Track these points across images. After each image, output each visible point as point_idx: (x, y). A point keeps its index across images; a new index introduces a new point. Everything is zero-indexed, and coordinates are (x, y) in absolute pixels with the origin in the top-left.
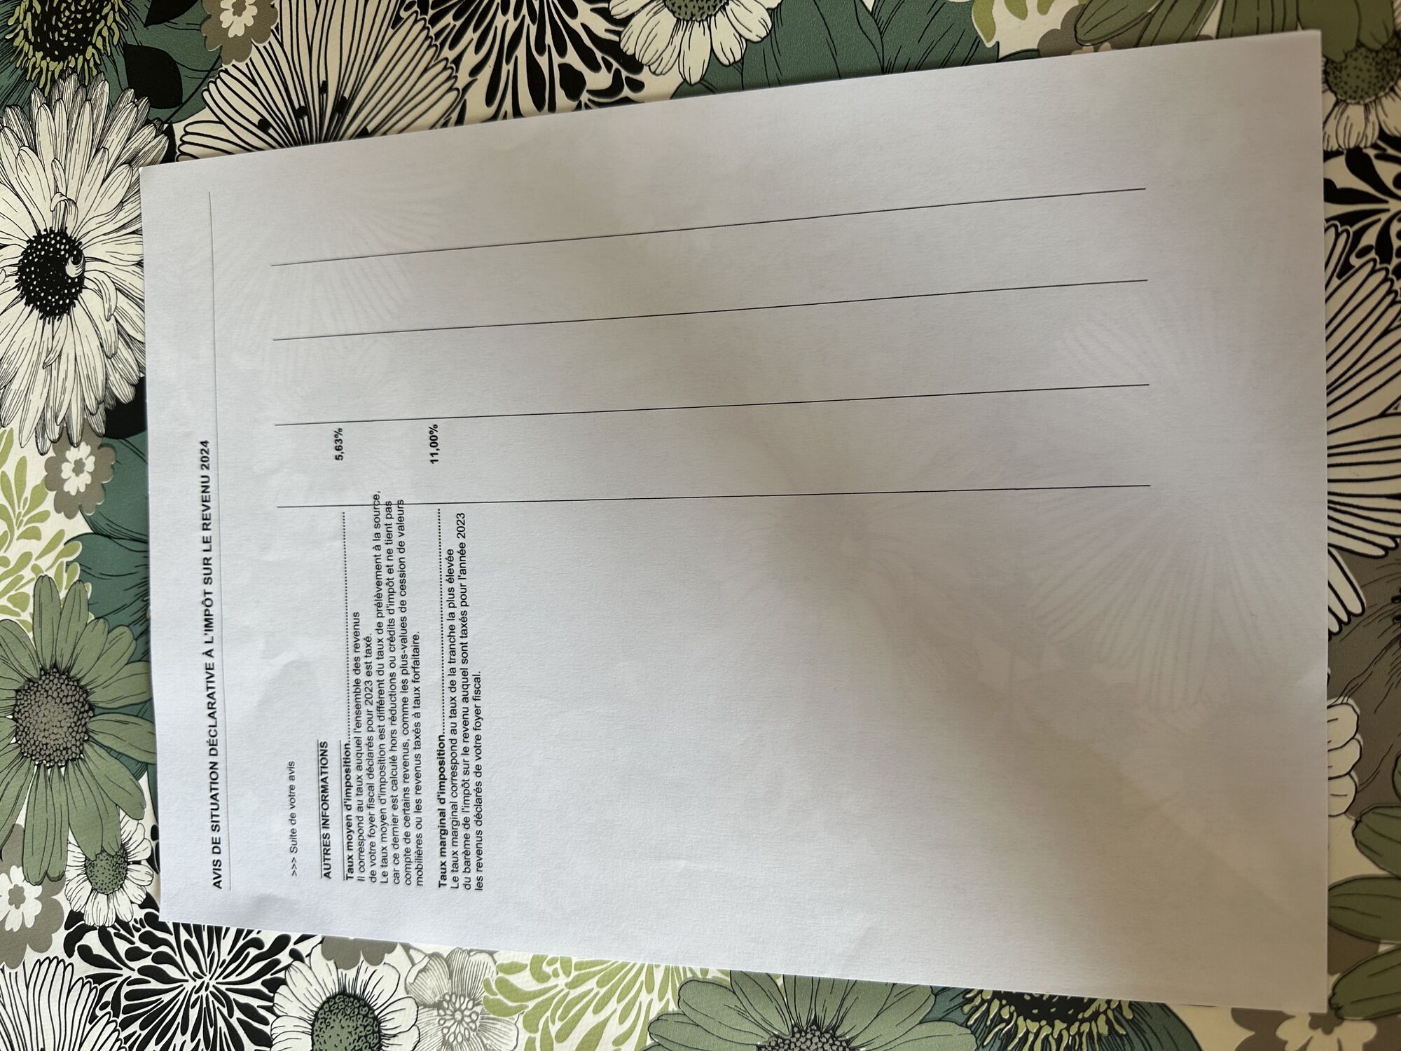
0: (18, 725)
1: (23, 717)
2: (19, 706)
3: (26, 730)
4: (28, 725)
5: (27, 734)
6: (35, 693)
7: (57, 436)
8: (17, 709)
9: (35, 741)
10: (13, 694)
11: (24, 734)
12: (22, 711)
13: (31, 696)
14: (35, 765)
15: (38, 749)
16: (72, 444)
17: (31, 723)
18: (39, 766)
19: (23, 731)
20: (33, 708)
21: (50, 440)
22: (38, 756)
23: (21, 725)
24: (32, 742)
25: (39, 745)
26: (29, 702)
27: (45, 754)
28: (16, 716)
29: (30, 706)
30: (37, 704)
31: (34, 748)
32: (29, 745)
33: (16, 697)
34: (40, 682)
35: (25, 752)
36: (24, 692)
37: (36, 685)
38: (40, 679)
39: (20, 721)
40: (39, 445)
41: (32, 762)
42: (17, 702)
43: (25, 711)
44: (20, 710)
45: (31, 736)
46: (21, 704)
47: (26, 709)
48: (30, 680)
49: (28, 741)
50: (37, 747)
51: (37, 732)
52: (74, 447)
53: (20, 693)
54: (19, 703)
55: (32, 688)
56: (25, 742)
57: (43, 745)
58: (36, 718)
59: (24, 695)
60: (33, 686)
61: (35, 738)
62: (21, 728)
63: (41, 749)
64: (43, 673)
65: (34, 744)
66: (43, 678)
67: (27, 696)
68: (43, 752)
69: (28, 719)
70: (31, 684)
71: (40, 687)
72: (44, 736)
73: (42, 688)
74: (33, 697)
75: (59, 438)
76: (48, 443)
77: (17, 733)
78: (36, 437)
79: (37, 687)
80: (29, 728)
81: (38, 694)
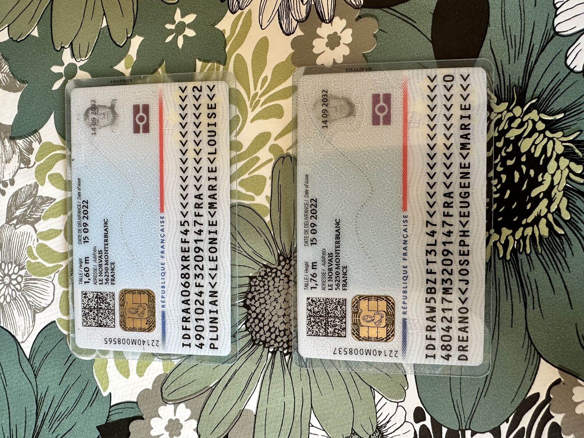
0: (250, 312)
1: (257, 304)
2: (252, 293)
3: (260, 316)
4: (263, 311)
5: (260, 320)
6: (273, 279)
7: (304, 15)
8: (250, 296)
9: (270, 328)
10: (247, 281)
11: (257, 321)
12: (257, 298)
13: (269, 282)
14: (269, 352)
15: (273, 336)
16: (323, 20)
17: (266, 310)
18: (274, 353)
19: (256, 317)
20: (271, 294)
21: (297, 20)
22: (272, 342)
23: (254, 312)
24: (266, 328)
25: (274, 332)
26: (266, 287)
27: (282, 341)
28: (248, 302)
29: (267, 292)
30: (276, 290)
31: (268, 334)
32: (262, 332)
33: (250, 284)
34: (280, 268)
35: (256, 339)
36: (260, 279)
37: (274, 270)
38: (279, 265)
39: (253, 308)
40: (284, 26)
41: (266, 350)
42: (251, 289)
43: (260, 298)
44: (253, 297)
45: (266, 322)
46: (255, 291)
47: (262, 295)
48: (266, 266)
49: (260, 328)
50: (272, 333)
51: (274, 319)
52: (327, 23)
53: (254, 280)
54: (253, 290)
55: (270, 274)
56: (257, 329)
57: (280, 331)
58: (274, 304)
59: (260, 281)
60: (271, 272)
61: (271, 325)
62: (254, 315)
63: (276, 336)
64: (281, 258)
65: (269, 330)
66: (283, 263)
67: (264, 282)
68: (279, 339)
69: (263, 306)
70: (268, 270)
71: (279, 273)
72: (283, 322)
73: (282, 274)
74: (272, 283)
75: (307, 17)
76: (295, 23)
77: (248, 320)
78: (279, 19)
79: (276, 273)
80: (264, 314)
81: (277, 280)
